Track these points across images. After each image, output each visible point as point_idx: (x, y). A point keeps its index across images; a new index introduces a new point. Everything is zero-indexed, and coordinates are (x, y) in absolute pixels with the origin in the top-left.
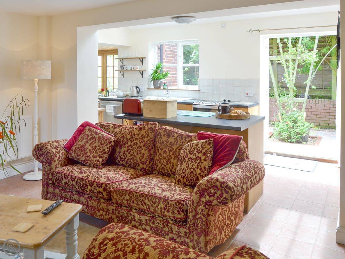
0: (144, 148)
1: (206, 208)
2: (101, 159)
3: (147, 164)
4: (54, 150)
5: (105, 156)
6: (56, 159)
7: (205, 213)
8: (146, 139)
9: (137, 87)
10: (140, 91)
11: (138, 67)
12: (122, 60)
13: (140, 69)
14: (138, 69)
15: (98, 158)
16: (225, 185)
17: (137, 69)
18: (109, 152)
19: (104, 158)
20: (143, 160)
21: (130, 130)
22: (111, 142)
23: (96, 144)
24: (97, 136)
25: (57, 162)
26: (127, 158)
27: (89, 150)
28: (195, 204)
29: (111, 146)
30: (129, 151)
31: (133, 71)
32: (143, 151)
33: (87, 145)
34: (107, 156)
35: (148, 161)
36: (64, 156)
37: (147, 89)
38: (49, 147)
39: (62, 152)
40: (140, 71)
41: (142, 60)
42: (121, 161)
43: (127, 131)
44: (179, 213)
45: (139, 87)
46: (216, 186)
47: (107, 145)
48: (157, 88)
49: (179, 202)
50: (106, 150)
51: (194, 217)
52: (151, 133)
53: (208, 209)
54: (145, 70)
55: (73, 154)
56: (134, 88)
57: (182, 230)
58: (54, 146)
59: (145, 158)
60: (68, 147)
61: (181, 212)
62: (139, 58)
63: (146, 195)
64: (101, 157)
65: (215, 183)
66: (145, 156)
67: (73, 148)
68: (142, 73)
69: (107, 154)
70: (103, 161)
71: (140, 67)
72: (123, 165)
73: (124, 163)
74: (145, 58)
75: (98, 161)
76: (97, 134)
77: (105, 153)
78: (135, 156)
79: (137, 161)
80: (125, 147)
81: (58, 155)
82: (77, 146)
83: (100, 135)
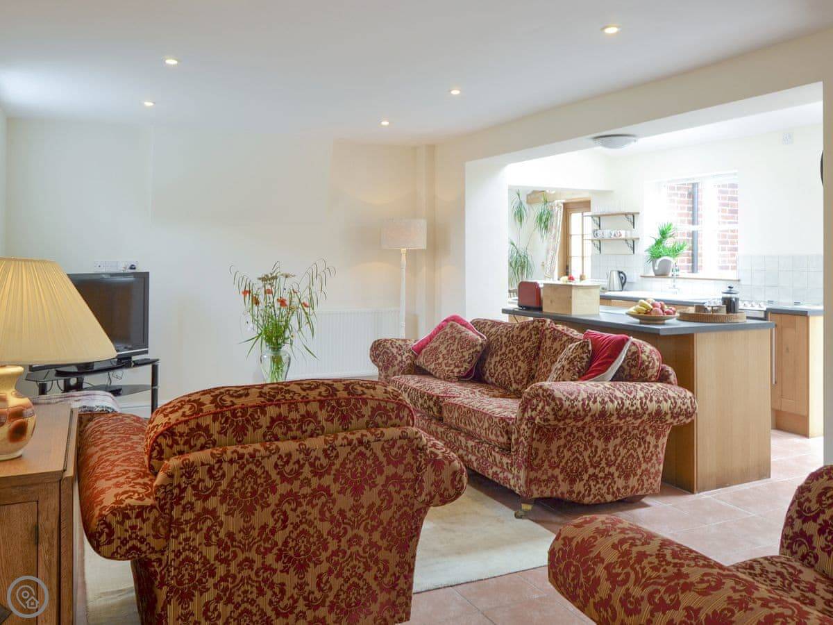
0: (522, 358)
1: (529, 428)
2: (456, 370)
3: (523, 383)
4: (395, 351)
5: (464, 366)
6: (396, 363)
7: (527, 435)
8: (526, 344)
9: (620, 272)
10: (627, 280)
11: (623, 232)
12: (597, 219)
13: (629, 236)
14: (623, 236)
15: (452, 367)
16: (548, 393)
17: (621, 235)
18: (471, 361)
19: (462, 369)
20: (518, 377)
21: (509, 329)
22: (476, 345)
23: (454, 347)
24: (458, 336)
25: (397, 368)
26: (497, 373)
27: (443, 355)
28: (518, 422)
29: (476, 351)
30: (501, 362)
31: (614, 239)
32: (520, 363)
33: (443, 349)
34: (467, 367)
35: (526, 379)
36: (409, 361)
37: (642, 276)
38: (388, 345)
39: (406, 354)
40: (626, 240)
41: (632, 217)
42: (490, 378)
43: (504, 331)
44: (502, 436)
45: (625, 273)
46: (538, 395)
47: (470, 349)
48: (661, 274)
49: (503, 420)
50: (467, 357)
51: (517, 440)
52: (535, 335)
53: (531, 430)
54: (638, 239)
55: (421, 360)
56: (615, 276)
57: (505, 460)
58: (397, 345)
59: (521, 374)
60: (418, 350)
61: (504, 433)
62: (623, 214)
63: (474, 410)
64: (458, 367)
65: (537, 390)
66: (522, 370)
67: (424, 351)
68: (633, 244)
69: (469, 363)
70: (459, 372)
71: (629, 232)
72: (492, 383)
73: (494, 380)
74: (638, 213)
75: (452, 372)
76: (459, 332)
77: (464, 361)
78: (508, 370)
79: (510, 378)
80: (497, 356)
81: (399, 358)
82: (428, 348)
83: (463, 334)
